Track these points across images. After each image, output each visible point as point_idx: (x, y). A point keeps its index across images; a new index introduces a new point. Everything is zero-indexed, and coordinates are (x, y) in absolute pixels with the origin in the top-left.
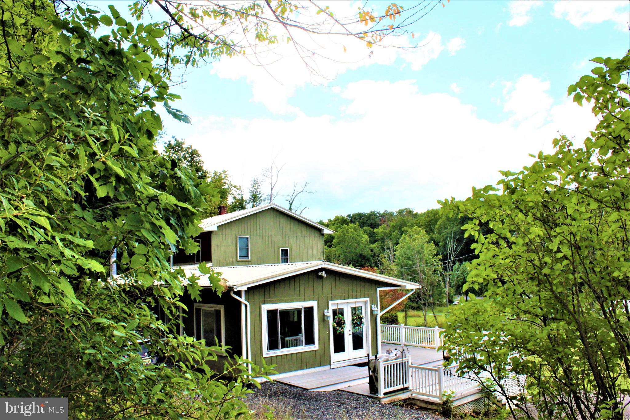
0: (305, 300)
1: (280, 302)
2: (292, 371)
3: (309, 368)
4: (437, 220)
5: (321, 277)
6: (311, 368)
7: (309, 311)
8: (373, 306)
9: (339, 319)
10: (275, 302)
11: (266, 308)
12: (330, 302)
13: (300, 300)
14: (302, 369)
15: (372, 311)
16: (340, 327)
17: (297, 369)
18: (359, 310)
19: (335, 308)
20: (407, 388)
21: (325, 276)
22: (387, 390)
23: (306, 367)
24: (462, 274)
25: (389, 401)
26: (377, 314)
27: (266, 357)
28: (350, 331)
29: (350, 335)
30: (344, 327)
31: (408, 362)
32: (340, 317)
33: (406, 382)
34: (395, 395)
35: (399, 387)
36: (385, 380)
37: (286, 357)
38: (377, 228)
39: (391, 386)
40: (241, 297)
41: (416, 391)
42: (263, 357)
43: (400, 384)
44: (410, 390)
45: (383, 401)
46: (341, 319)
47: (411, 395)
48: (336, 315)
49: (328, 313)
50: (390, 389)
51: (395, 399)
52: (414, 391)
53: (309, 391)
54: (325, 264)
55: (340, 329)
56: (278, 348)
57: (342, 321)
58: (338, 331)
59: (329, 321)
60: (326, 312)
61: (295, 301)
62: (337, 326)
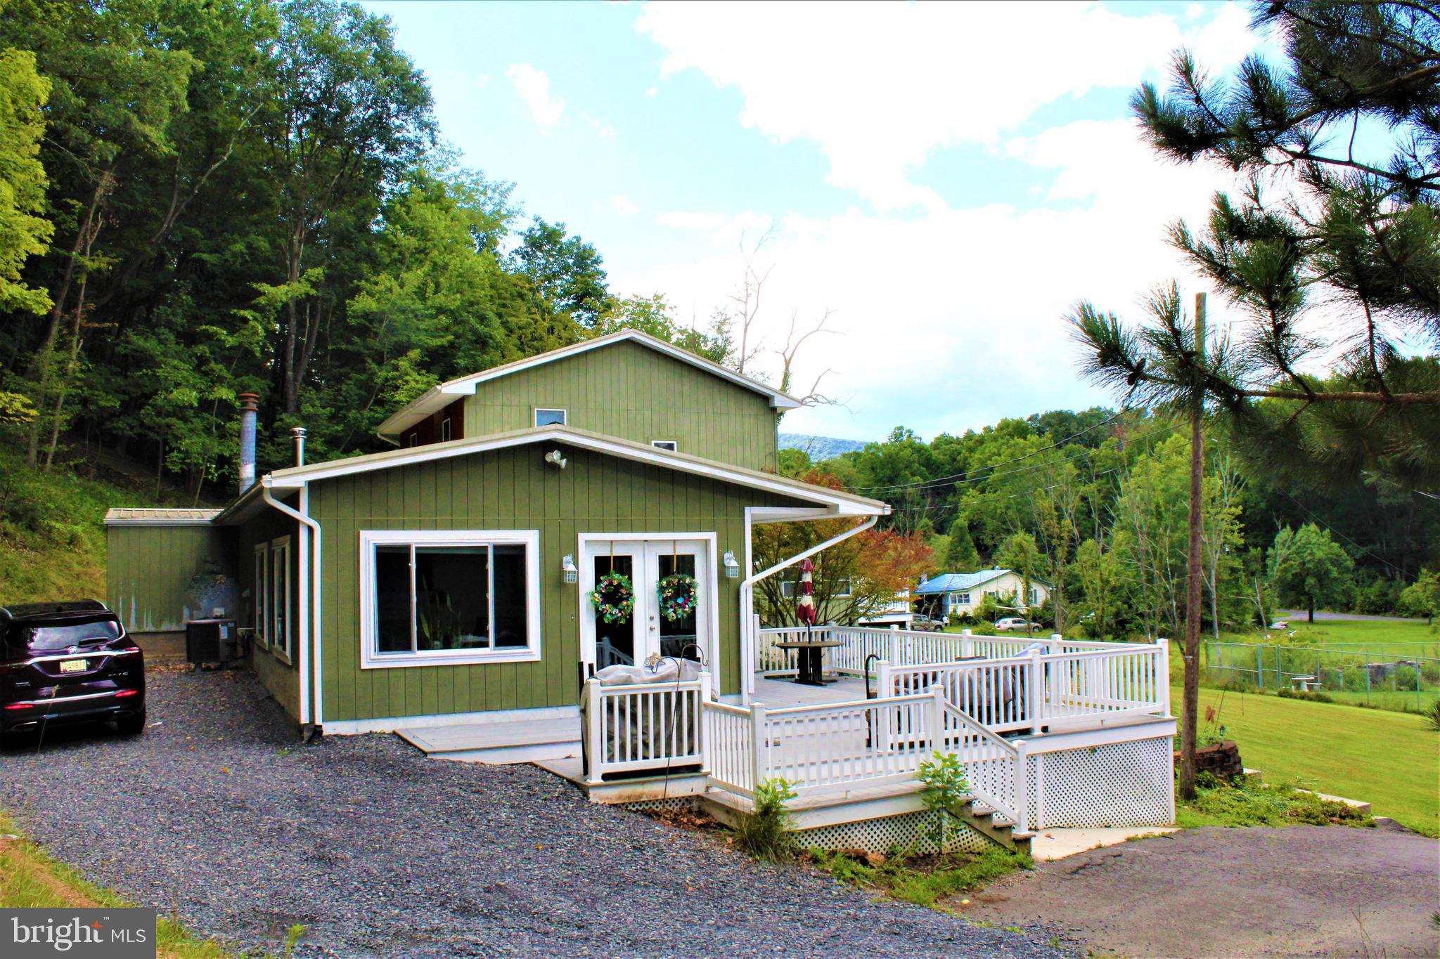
0: (499, 526)
1: (420, 526)
2: (454, 712)
5: (554, 467)
6: (517, 708)
7: (512, 558)
8: (726, 556)
9: (611, 584)
10: (403, 526)
11: (371, 540)
12: (583, 537)
13: (484, 526)
14: (486, 708)
15: (722, 569)
16: (615, 606)
18: (686, 564)
19: (604, 552)
20: (696, 768)
21: (563, 463)
22: (618, 766)
23: (499, 706)
24: (1298, 554)
25: (620, 797)
26: (743, 577)
27: (372, 670)
28: (652, 618)
29: (651, 629)
30: (627, 606)
31: (699, 692)
32: (617, 578)
33: (691, 752)
34: (643, 783)
35: (662, 763)
36: (610, 738)
37: (434, 672)
38: (1097, 446)
39: (634, 756)
40: (297, 507)
41: (719, 778)
42: (363, 667)
43: (668, 755)
44: (706, 775)
45: (594, 796)
46: (619, 586)
47: (707, 788)
48: (607, 573)
49: (576, 564)
50: (630, 765)
51: (642, 794)
52: (714, 776)
53: (429, 757)
54: (557, 430)
55: (615, 611)
56: (408, 648)
57: (623, 591)
58: (608, 616)
59: (576, 586)
60: (569, 562)
61: (467, 526)
62: (604, 602)
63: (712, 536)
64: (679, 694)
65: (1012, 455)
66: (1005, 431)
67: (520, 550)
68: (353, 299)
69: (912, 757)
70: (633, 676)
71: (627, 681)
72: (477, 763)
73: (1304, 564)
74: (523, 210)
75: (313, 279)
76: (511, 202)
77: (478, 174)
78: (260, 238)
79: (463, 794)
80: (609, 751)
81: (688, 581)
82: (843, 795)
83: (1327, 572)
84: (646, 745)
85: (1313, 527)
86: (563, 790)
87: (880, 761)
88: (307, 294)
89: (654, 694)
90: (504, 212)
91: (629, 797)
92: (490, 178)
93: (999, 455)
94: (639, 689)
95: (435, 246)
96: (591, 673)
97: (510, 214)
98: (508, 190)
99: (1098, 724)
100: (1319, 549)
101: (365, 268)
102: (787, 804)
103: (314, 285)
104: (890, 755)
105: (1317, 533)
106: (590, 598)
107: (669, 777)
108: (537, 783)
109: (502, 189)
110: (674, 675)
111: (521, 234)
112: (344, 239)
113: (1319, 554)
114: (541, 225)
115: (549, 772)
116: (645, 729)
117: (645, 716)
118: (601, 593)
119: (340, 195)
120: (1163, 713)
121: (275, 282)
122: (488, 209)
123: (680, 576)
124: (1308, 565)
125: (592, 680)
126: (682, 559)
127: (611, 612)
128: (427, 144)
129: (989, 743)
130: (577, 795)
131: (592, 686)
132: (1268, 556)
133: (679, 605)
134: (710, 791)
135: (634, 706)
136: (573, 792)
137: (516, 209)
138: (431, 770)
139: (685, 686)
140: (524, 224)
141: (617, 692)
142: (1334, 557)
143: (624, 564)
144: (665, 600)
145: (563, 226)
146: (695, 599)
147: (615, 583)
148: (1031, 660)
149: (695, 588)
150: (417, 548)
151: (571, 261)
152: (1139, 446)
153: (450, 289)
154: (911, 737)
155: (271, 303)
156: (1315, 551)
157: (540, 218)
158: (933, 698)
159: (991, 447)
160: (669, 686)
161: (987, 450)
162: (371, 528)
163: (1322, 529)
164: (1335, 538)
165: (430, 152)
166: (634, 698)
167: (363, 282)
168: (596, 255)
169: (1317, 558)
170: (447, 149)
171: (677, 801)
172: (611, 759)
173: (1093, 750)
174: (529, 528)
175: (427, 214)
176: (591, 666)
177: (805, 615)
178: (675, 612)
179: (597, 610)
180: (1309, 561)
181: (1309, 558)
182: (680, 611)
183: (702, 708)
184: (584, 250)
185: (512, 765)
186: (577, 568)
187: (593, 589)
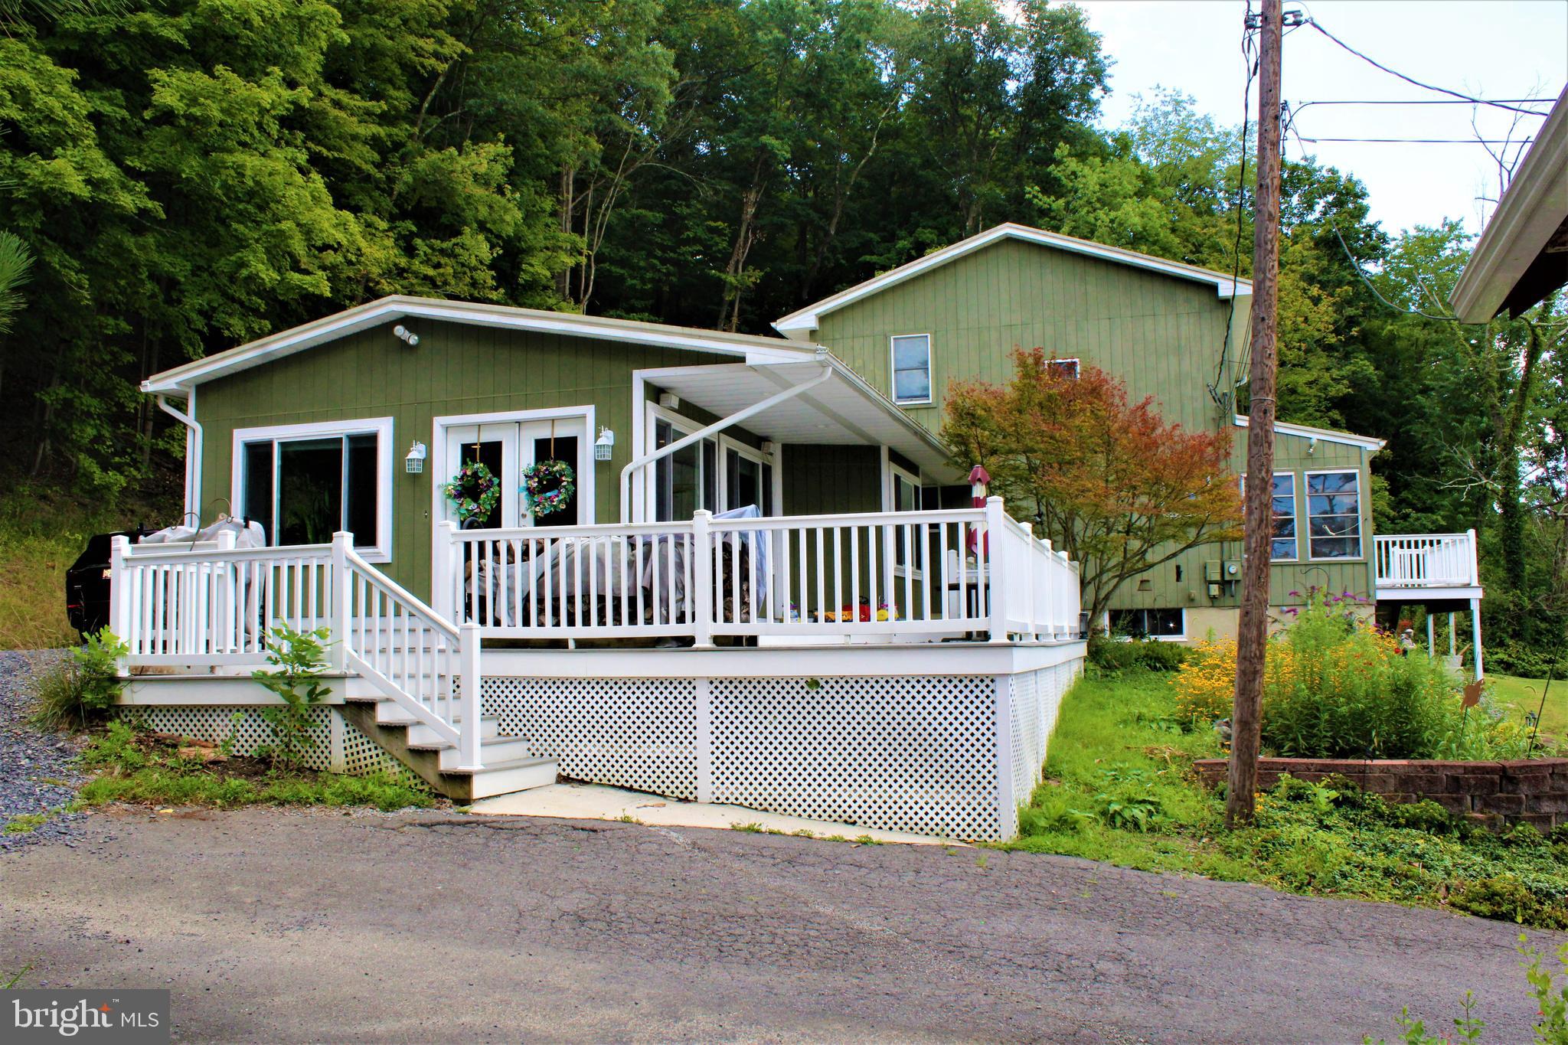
7: (365, 448)
11: (242, 437)
12: (439, 422)
16: (474, 500)
21: (412, 339)
28: (524, 516)
30: (485, 499)
32: (473, 468)
40: (183, 410)
54: (394, 302)
55: (472, 506)
57: (484, 483)
58: (464, 512)
59: (429, 478)
61: (327, 417)
62: (457, 497)
63: (589, 411)
67: (370, 440)
106: (443, 491)
126: (560, 441)
143: (491, 452)
150: (283, 445)
162: (242, 426)
173: (815, 683)
174: (382, 415)
186: (430, 455)
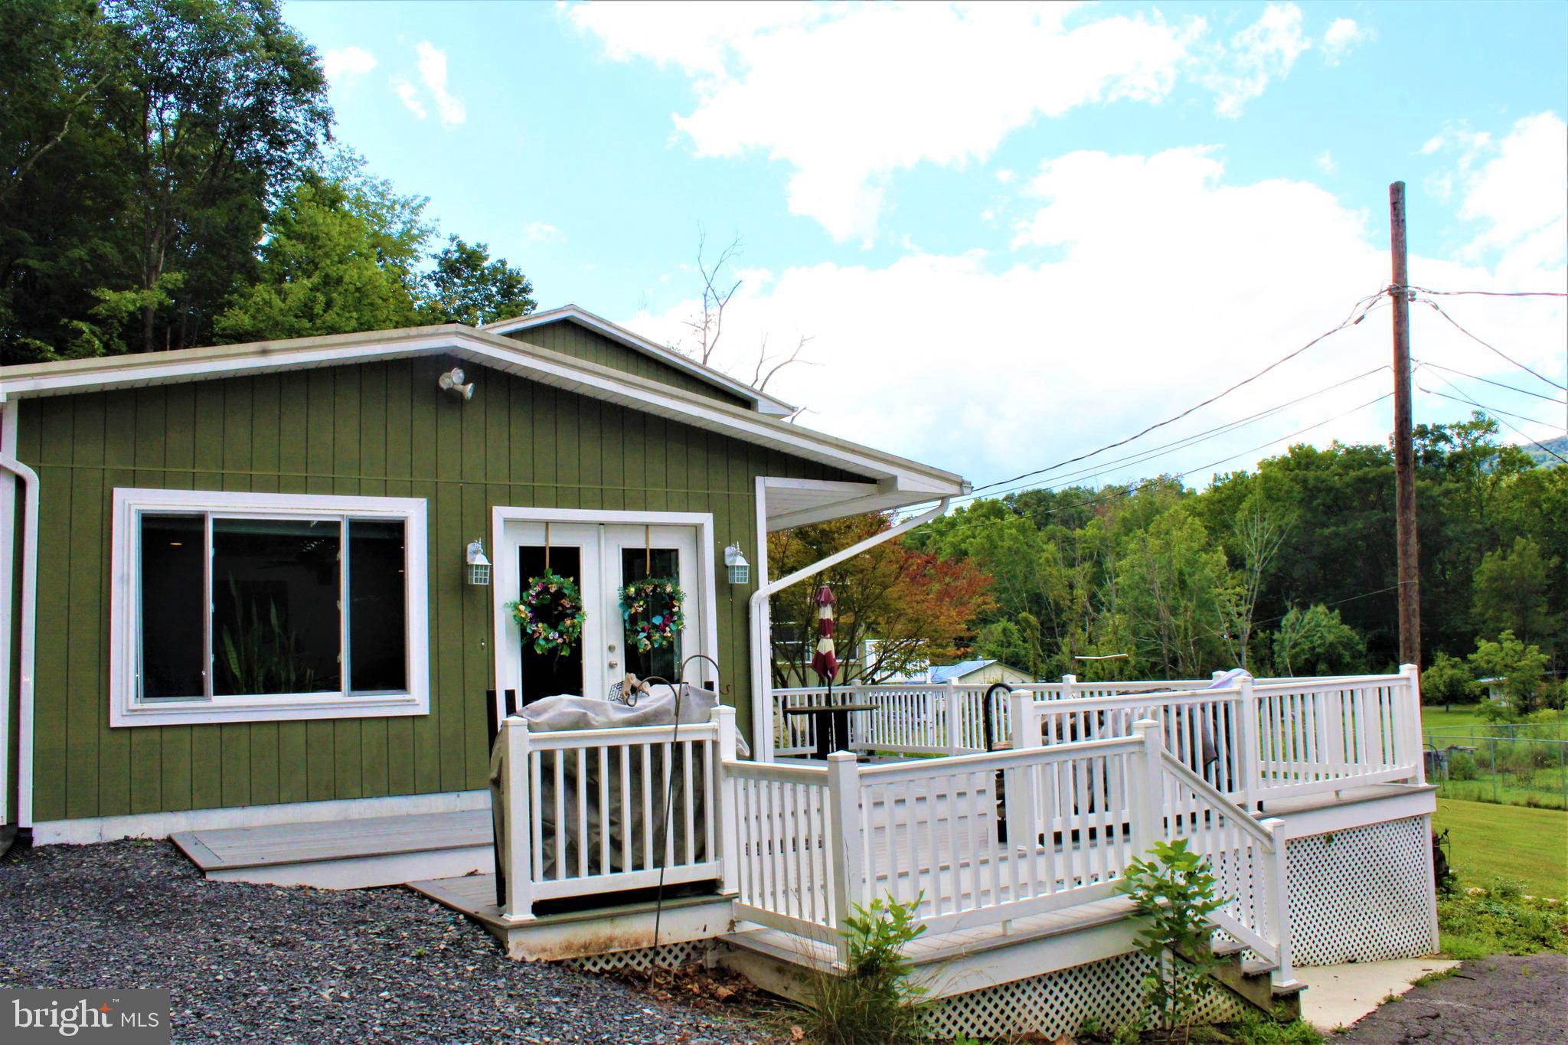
0: (359, 490)
1: (222, 484)
2: (279, 802)
3: (377, 794)
4: (1241, 499)
5: (453, 398)
6: (389, 794)
7: (382, 543)
8: (728, 550)
9: (545, 590)
10: (192, 483)
11: (134, 504)
13: (333, 487)
14: (335, 793)
15: (723, 570)
16: (553, 626)
17: (308, 796)
18: (665, 562)
19: (536, 540)
20: (708, 889)
21: (468, 390)
22: (564, 887)
23: (358, 791)
24: (1306, 637)
25: (568, 948)
26: (754, 585)
27: (130, 729)
28: (611, 649)
29: (612, 666)
30: (574, 626)
31: (715, 744)
32: (555, 582)
33: (700, 856)
34: (612, 918)
35: (648, 877)
36: (549, 832)
37: (245, 730)
38: (1081, 527)
39: (595, 867)
41: (758, 904)
42: (113, 724)
43: (659, 863)
44: (729, 899)
45: (518, 947)
46: (560, 594)
47: (732, 923)
48: (540, 573)
49: (489, 553)
50: (586, 884)
51: (611, 940)
52: (746, 902)
53: (210, 877)
54: (457, 333)
55: (553, 635)
56: (198, 691)
57: (566, 603)
58: (542, 642)
59: (489, 590)
60: (476, 552)
61: (305, 486)
62: (533, 620)
63: (706, 519)
64: (678, 748)
65: (988, 537)
66: (979, 512)
67: (395, 530)
68: (222, 315)
69: (1111, 851)
70: (591, 715)
71: (581, 723)
72: (301, 888)
73: (1314, 648)
74: (438, 228)
75: (170, 286)
76: (424, 219)
77: (383, 184)
78: (107, 244)
79: (253, 948)
80: (545, 856)
81: (669, 589)
82: (998, 930)
83: (1340, 656)
84: (616, 844)
85: (1321, 608)
86: (456, 935)
87: (1023, 866)
88: (161, 304)
89: (632, 747)
90: (415, 232)
91: (586, 947)
92: (400, 191)
93: (974, 537)
94: (601, 737)
95: (327, 255)
96: (511, 709)
97: (423, 233)
98: (421, 206)
99: (1331, 798)
100: (1329, 632)
101: (238, 281)
102: (908, 950)
103: (171, 293)
104: (1041, 853)
105: (1326, 615)
106: (511, 612)
107: (664, 904)
108: (407, 923)
109: (414, 205)
110: (667, 711)
111: (435, 257)
112: (213, 244)
113: (1331, 638)
114: (459, 245)
115: (433, 901)
116: (616, 813)
117: (615, 790)
118: (529, 605)
119: (210, 196)
120: (1415, 779)
121: (116, 288)
122: (396, 228)
123: (656, 581)
124: (1318, 650)
125: (513, 719)
126: (657, 553)
127: (547, 636)
128: (320, 138)
129: (1228, 823)
130: (483, 945)
131: (511, 731)
132: (1274, 641)
133: (656, 627)
134: (737, 930)
135: (593, 771)
136: (475, 939)
137: (430, 227)
138: (207, 902)
139: (689, 733)
140: (438, 245)
141: (560, 743)
142: (1345, 640)
143: (568, 561)
144: (633, 619)
145: (485, 247)
146: (680, 617)
147: (553, 589)
148: (1238, 693)
149: (679, 600)
150: (216, 522)
151: (494, 289)
152: (1128, 527)
153: (344, 308)
154: (1109, 819)
155: (114, 313)
156: (1326, 634)
157: (457, 237)
158: (1141, 743)
159: (963, 529)
160: (661, 733)
161: (960, 533)
162: (134, 484)
163: (1331, 609)
164: (1344, 620)
165: (324, 149)
166: (593, 754)
167: (236, 296)
168: (525, 282)
169: (1328, 642)
170: (347, 156)
171: (676, 951)
172: (550, 873)
173: (1329, 838)
174: (410, 493)
175: (322, 217)
176: (510, 695)
177: (824, 667)
178: (649, 638)
179: (523, 632)
180: (1319, 646)
181: (1319, 642)
182: (657, 636)
183: (721, 772)
184: (511, 276)
185: (368, 889)
186: (490, 558)
187: (518, 599)
